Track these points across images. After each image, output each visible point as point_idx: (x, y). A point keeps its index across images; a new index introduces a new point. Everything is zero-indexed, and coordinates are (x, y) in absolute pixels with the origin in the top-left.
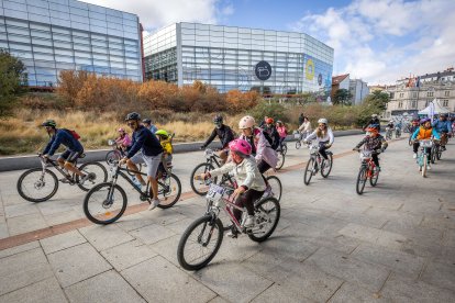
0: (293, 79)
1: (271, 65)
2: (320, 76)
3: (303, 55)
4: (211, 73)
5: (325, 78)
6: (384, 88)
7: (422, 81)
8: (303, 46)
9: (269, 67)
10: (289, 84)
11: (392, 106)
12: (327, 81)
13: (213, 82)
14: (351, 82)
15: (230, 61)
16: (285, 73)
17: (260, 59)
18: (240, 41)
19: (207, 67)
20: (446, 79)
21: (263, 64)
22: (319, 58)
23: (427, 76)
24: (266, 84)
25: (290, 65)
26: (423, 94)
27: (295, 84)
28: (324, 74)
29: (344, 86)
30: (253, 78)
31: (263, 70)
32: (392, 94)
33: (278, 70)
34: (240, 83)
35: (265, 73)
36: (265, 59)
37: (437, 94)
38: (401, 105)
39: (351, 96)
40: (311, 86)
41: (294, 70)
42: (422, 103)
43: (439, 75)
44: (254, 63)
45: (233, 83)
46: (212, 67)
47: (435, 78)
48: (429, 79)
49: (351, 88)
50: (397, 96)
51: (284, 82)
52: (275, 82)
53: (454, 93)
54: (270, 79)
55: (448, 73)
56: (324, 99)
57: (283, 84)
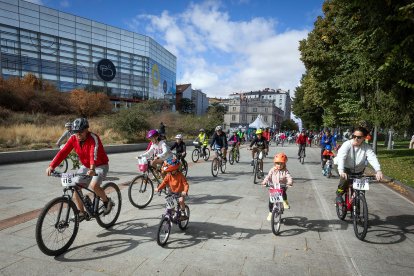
0: (138, 83)
1: (115, 64)
2: (165, 83)
3: (148, 58)
4: (42, 65)
5: (169, 86)
6: (220, 100)
7: (248, 97)
8: (148, 49)
9: (113, 68)
10: (136, 88)
11: (228, 119)
12: (172, 89)
13: (45, 77)
14: (193, 92)
15: (66, 54)
16: (130, 75)
17: (102, 56)
18: (78, 32)
19: (36, 56)
20: (265, 97)
21: (105, 62)
22: (163, 64)
23: (252, 93)
24: (109, 85)
25: (135, 68)
26: (250, 110)
27: (141, 89)
28: (169, 81)
29: (187, 95)
30: (94, 77)
31: (106, 69)
32: (227, 107)
33: (123, 71)
34: (79, 81)
35: (108, 72)
36: (108, 58)
37: (260, 110)
38: (234, 118)
39: (193, 106)
40: (157, 93)
41: (140, 74)
42: (250, 117)
43: (259, 93)
44: (95, 60)
45: (71, 80)
46: (43, 57)
47: (257, 96)
48: (253, 96)
49: (193, 98)
50: (230, 109)
51: (130, 85)
52: (120, 84)
53: (271, 110)
54: (114, 80)
55: (266, 92)
56: (169, 107)
57: (129, 88)
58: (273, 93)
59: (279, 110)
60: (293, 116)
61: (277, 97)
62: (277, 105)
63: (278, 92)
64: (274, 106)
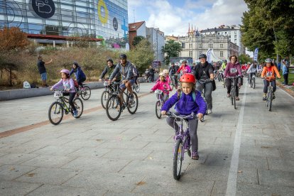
2: (115, 20)
5: (120, 23)
6: (177, 38)
7: (204, 34)
10: (79, 26)
11: (184, 54)
12: (123, 27)
14: (148, 29)
16: (72, 11)
20: (221, 33)
23: (208, 30)
24: (48, 22)
25: (78, 3)
26: (205, 46)
27: (86, 27)
28: (119, 18)
30: (29, 14)
31: (43, 5)
32: (183, 44)
33: (63, 7)
34: (10, 18)
35: (46, 8)
37: (216, 46)
38: (191, 53)
40: (106, 31)
41: (84, 10)
43: (216, 30)
47: (213, 33)
48: (208, 33)
49: (148, 36)
50: (187, 46)
51: (73, 22)
52: (61, 21)
53: (226, 45)
54: (54, 17)
55: (222, 28)
56: (122, 45)
57: (72, 25)
58: (228, 29)
59: (235, 45)
60: (247, 52)
61: (232, 33)
62: (233, 41)
63: (233, 29)
64: (229, 42)
